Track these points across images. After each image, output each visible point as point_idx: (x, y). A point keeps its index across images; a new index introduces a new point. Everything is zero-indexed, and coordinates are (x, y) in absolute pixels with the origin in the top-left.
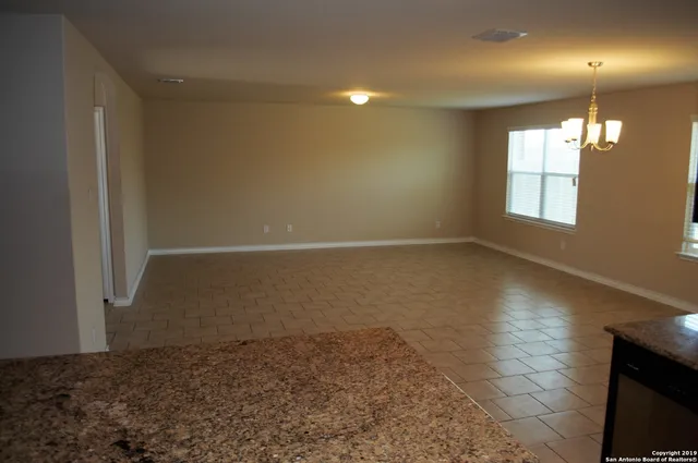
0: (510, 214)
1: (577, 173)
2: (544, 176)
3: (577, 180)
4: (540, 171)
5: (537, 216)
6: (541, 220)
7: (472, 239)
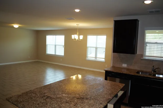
0: (47, 54)
1: (64, 45)
2: (55, 46)
3: (64, 46)
4: (55, 44)
5: (54, 54)
6: (55, 55)
7: (37, 60)
